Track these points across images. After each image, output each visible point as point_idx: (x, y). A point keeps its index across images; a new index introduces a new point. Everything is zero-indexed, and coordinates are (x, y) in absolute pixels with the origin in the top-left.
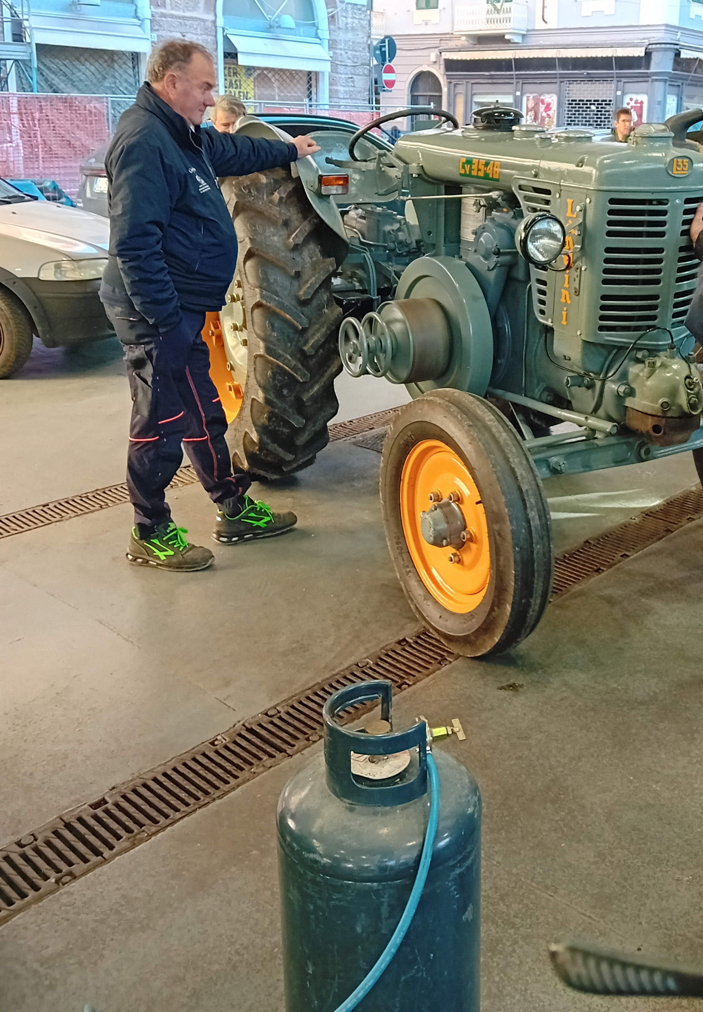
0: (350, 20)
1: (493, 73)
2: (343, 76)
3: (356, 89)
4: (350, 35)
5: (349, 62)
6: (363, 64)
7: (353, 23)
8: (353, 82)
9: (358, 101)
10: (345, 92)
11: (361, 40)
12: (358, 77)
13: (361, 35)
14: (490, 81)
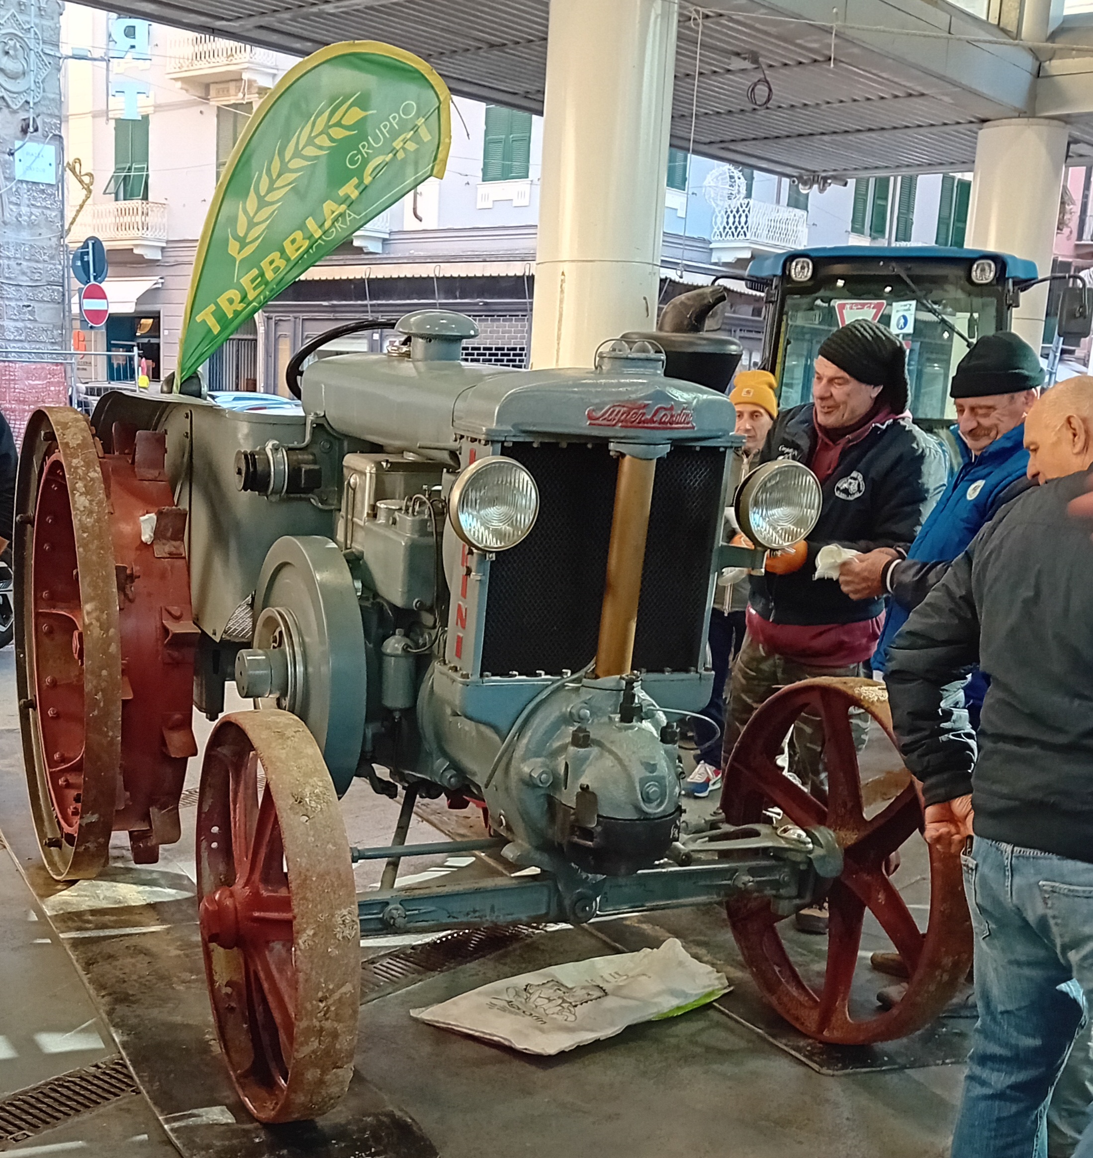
0: (24, 210)
1: (335, 302)
2: (13, 304)
3: (37, 325)
4: (25, 235)
5: (24, 281)
6: (49, 283)
7: (32, 213)
8: (32, 313)
9: (41, 346)
10: (18, 329)
11: (46, 244)
12: (41, 305)
13: (46, 233)
14: (331, 316)
